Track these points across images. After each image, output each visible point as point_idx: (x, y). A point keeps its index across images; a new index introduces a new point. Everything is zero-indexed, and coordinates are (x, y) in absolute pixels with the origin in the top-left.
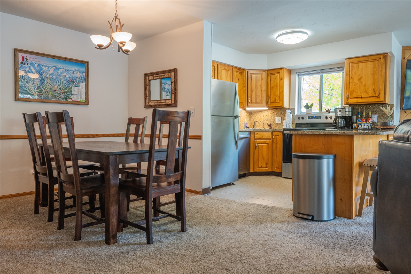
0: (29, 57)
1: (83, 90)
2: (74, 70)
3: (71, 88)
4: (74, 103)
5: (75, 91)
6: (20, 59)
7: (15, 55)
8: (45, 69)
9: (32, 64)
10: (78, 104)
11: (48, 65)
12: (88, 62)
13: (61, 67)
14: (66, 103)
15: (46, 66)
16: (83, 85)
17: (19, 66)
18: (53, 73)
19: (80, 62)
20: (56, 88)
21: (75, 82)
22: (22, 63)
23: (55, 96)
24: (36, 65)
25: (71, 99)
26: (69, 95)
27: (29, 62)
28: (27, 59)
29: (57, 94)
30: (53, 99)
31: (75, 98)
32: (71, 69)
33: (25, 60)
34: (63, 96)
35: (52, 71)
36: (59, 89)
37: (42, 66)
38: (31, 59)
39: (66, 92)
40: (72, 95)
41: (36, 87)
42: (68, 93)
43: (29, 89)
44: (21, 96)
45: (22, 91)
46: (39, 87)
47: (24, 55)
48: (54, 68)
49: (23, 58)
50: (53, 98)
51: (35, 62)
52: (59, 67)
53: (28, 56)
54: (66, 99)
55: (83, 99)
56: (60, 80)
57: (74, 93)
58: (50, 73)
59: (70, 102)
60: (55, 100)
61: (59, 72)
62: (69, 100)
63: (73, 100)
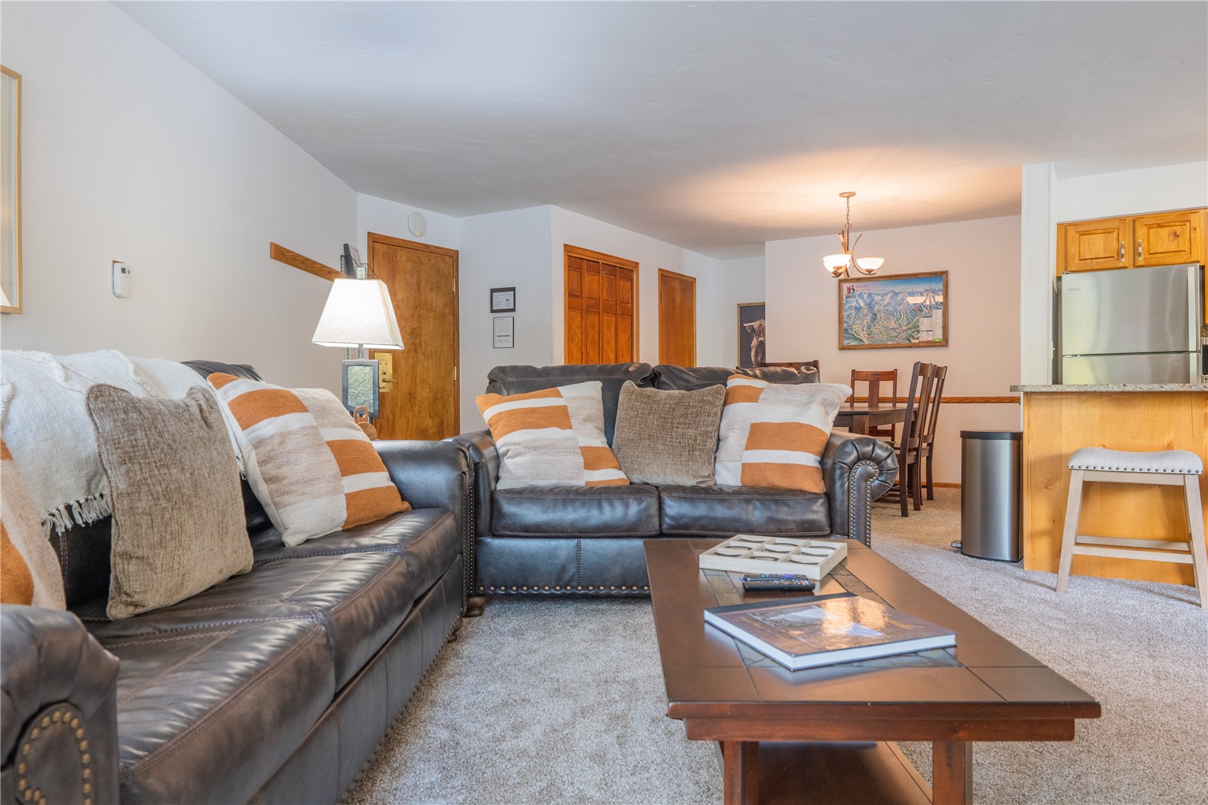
0: (857, 287)
1: (938, 321)
2: (923, 291)
3: (918, 320)
4: (922, 344)
5: (924, 323)
6: (845, 292)
7: (839, 286)
8: (877, 298)
9: (860, 295)
10: (928, 347)
11: (882, 292)
12: (946, 272)
13: (902, 290)
14: (910, 347)
15: (878, 295)
16: (938, 314)
17: (844, 302)
18: (889, 302)
19: (933, 275)
20: (893, 325)
21: (925, 310)
22: (847, 297)
23: (892, 337)
24: (865, 296)
25: (918, 338)
26: (913, 332)
27: (857, 293)
28: (854, 290)
29: (895, 334)
30: (888, 343)
31: (924, 337)
32: (918, 290)
33: (852, 291)
34: (904, 335)
35: (887, 299)
36: (898, 326)
37: (873, 295)
38: (859, 289)
39: (909, 329)
40: (918, 332)
41: (866, 328)
42: (913, 330)
43: (856, 332)
44: (846, 342)
45: (847, 336)
46: (869, 327)
47: (849, 285)
48: (891, 294)
49: (849, 290)
50: (888, 340)
51: (865, 292)
52: (898, 291)
53: (855, 285)
54: (908, 340)
55: (938, 336)
56: (900, 311)
57: (922, 328)
58: (885, 303)
59: (915, 343)
60: (891, 343)
61: (899, 298)
62: (913, 341)
63: (921, 340)
